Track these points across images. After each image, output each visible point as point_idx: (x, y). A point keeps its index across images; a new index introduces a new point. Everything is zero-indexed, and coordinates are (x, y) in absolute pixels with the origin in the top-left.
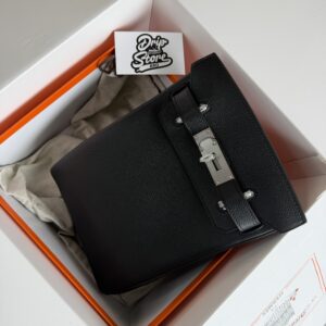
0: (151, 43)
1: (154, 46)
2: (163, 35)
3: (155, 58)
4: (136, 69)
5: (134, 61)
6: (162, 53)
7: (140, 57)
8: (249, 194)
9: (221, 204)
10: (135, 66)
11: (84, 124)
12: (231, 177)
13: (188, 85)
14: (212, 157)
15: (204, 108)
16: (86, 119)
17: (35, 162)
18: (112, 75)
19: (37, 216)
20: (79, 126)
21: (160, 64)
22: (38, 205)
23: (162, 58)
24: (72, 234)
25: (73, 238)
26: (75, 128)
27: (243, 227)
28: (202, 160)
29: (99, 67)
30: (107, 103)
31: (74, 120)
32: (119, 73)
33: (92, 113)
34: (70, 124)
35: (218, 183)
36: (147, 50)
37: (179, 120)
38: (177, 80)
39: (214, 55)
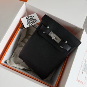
0: (30, 18)
1: (31, 18)
2: (32, 15)
3: (32, 21)
4: (29, 25)
5: (28, 24)
6: (33, 19)
7: (29, 22)
8: (66, 42)
9: (61, 47)
10: (29, 24)
11: (21, 43)
12: (61, 40)
13: (42, 24)
14: (55, 37)
15: (48, 27)
16: (21, 42)
17: (13, 57)
18: (24, 29)
19: (20, 69)
20: (20, 44)
21: (34, 22)
22: (19, 66)
23: (34, 20)
24: (29, 70)
25: (30, 70)
26: (19, 45)
27: (68, 50)
28: (53, 39)
29: (20, 28)
30: (25, 36)
31: (19, 43)
32: (25, 28)
33: (22, 40)
34: (18, 44)
35: (58, 43)
36: (30, 20)
37: (44, 32)
38: (39, 24)
39: (45, 15)
